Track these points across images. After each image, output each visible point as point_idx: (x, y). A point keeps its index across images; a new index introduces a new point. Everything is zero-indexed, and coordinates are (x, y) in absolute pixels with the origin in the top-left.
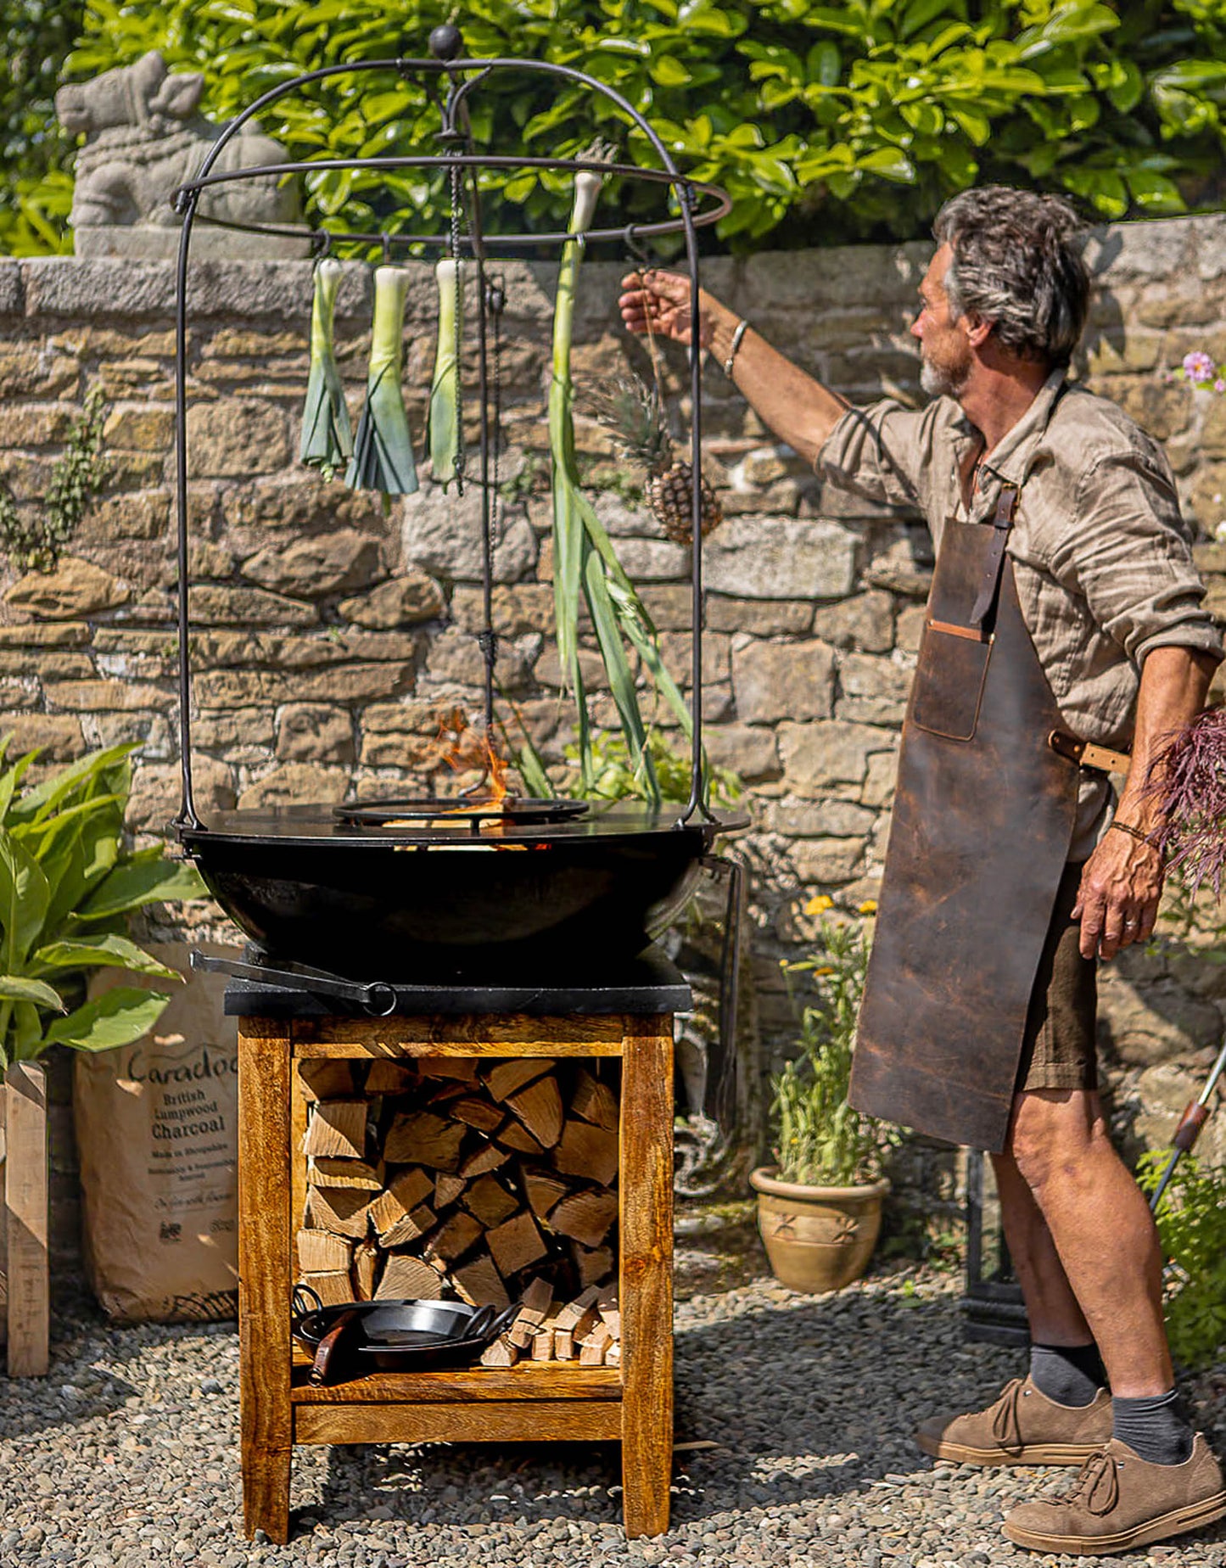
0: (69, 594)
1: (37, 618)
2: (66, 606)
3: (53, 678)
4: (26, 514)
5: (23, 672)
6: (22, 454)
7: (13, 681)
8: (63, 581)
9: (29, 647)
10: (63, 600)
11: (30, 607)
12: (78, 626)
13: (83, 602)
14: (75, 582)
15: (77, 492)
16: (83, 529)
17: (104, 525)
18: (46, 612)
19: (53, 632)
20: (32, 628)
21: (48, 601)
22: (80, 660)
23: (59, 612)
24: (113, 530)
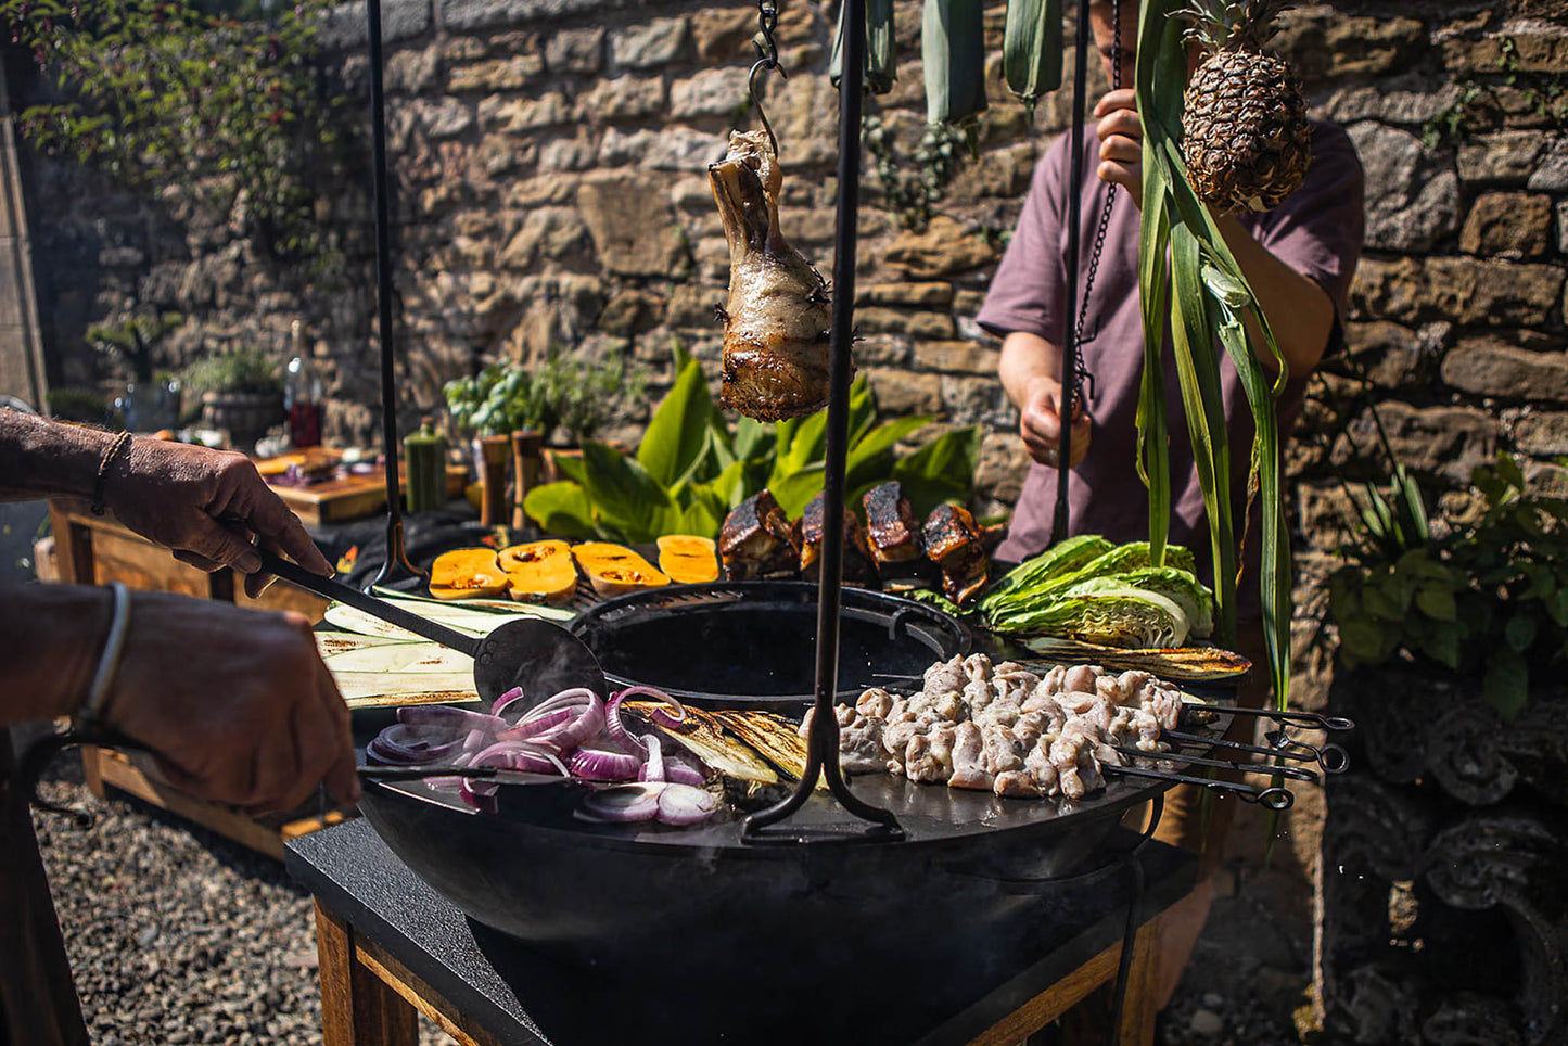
0: (933, 253)
1: (908, 278)
2: (932, 266)
3: (921, 337)
4: (904, 175)
5: (895, 329)
6: (904, 113)
7: (887, 338)
8: (929, 241)
9: (899, 304)
10: (929, 259)
11: (901, 266)
12: (941, 286)
13: (944, 262)
14: (941, 241)
15: (946, 149)
16: (952, 188)
17: (969, 184)
18: (915, 271)
19: (919, 291)
20: (903, 287)
21: (916, 259)
22: (941, 321)
23: (927, 272)
24: (977, 187)
